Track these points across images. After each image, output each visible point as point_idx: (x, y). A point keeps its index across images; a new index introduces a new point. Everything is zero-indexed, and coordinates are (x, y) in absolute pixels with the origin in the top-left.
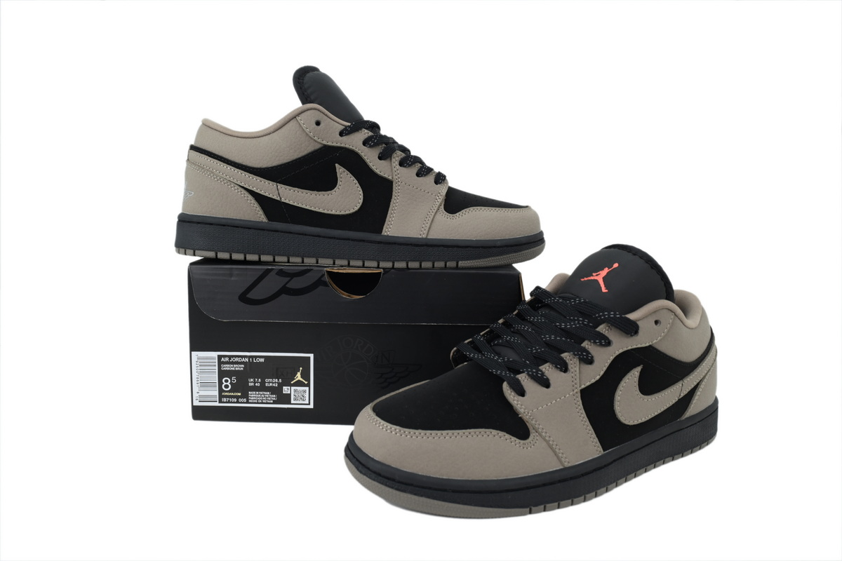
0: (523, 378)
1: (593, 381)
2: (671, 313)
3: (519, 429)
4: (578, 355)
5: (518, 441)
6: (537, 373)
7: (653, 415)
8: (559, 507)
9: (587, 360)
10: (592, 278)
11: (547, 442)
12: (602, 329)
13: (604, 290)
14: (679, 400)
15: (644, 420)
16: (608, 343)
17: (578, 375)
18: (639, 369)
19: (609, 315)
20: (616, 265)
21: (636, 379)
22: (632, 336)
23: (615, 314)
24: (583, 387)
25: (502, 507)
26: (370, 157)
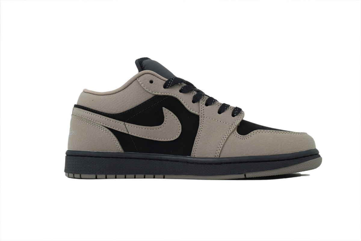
26: (186, 100)
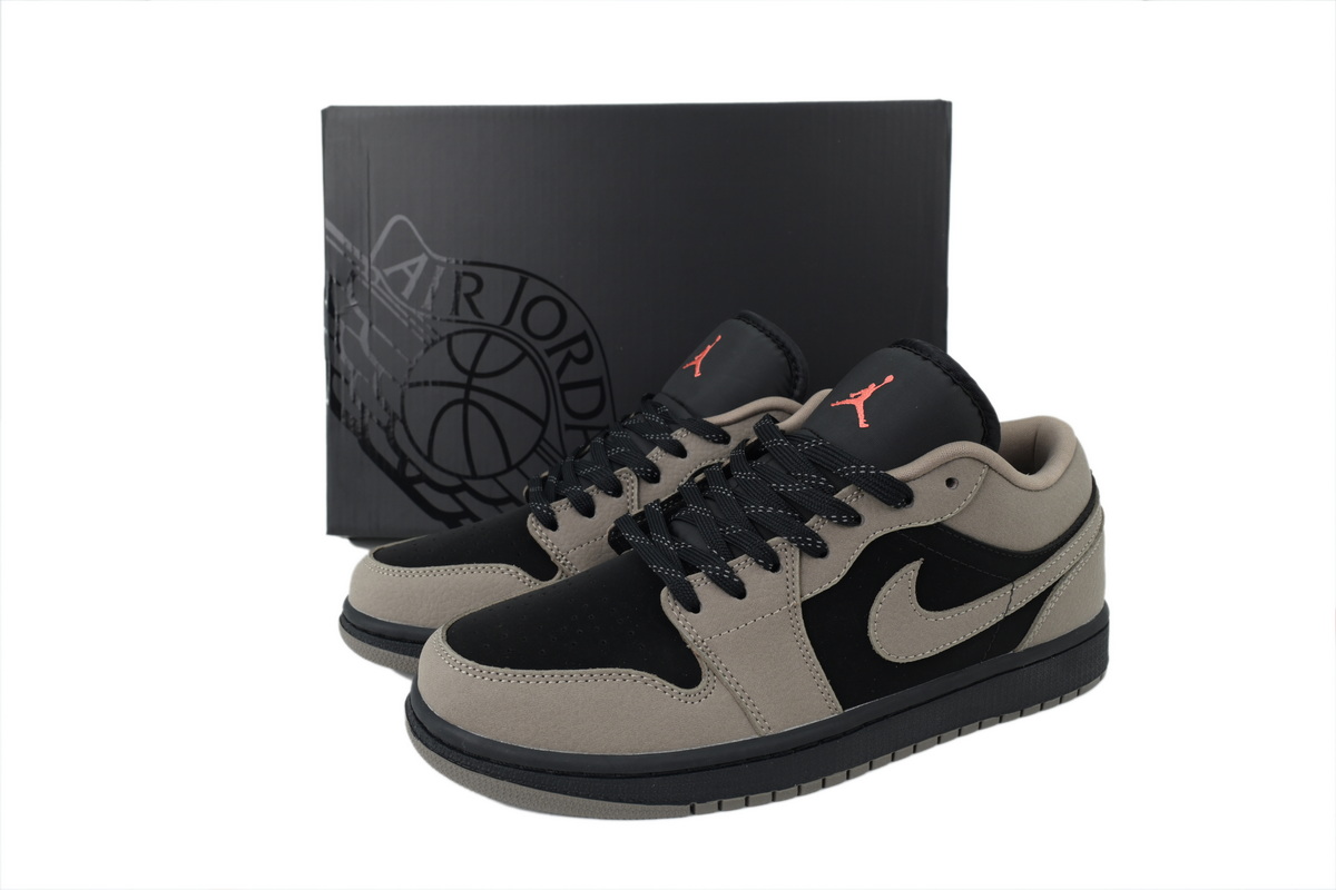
0: (699, 582)
1: (827, 586)
2: (982, 466)
3: (682, 668)
4: (796, 541)
5: (677, 689)
6: (722, 572)
7: (949, 646)
8: (774, 799)
9: (816, 549)
10: (847, 402)
11: (732, 692)
12: (846, 495)
13: (862, 424)
14: (1006, 618)
15: (928, 654)
16: (856, 520)
17: (797, 576)
18: (917, 565)
19: (858, 469)
20: (890, 379)
21: (913, 584)
22: (898, 507)
23: (867, 470)
24: (808, 596)
25: (640, 803)
